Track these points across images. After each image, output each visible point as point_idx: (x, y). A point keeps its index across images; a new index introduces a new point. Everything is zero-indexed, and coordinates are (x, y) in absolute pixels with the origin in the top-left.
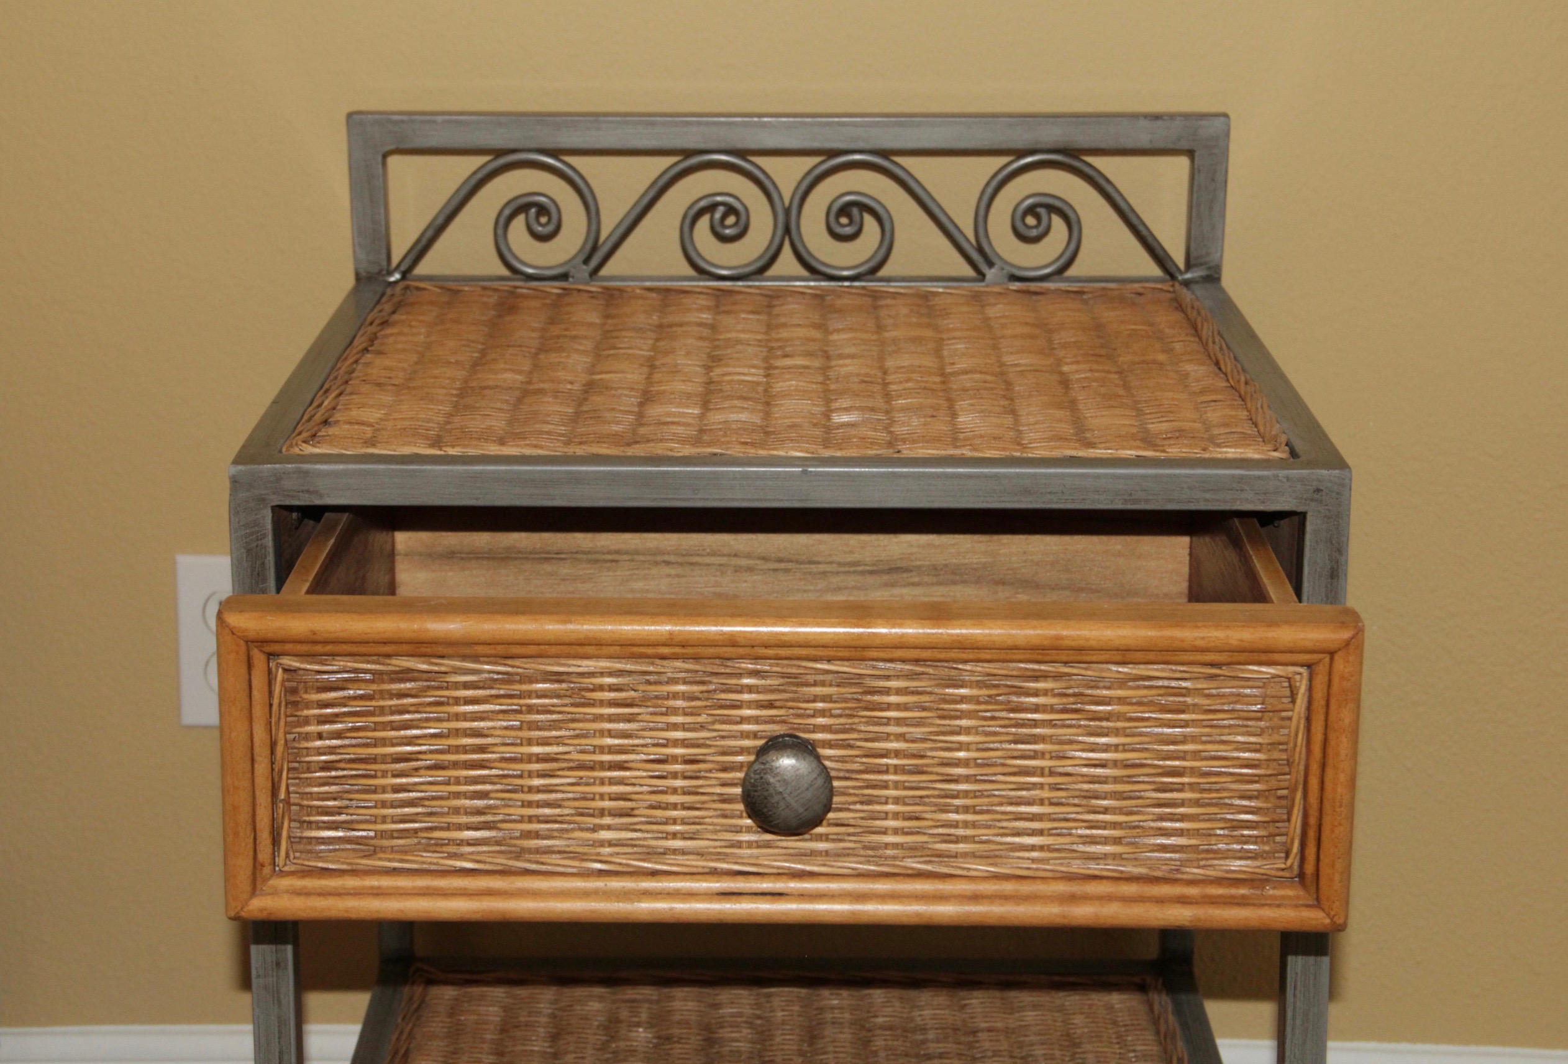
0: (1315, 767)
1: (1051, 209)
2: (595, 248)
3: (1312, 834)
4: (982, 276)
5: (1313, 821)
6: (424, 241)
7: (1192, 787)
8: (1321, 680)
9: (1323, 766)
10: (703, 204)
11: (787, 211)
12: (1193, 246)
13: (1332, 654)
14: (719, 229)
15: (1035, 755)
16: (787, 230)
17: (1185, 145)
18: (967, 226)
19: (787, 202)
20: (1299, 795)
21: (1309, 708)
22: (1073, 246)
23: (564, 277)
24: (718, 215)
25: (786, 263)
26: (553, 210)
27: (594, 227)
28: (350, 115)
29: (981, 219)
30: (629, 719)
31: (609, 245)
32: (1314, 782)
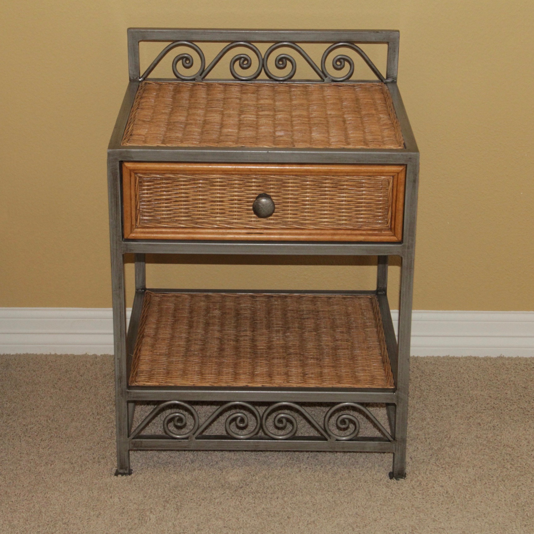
0: (394, 201)
1: (344, 59)
2: (203, 71)
3: (393, 218)
4: (324, 81)
5: (393, 214)
6: (151, 68)
7: (364, 207)
8: (396, 179)
9: (396, 201)
10: (237, 57)
11: (263, 60)
12: (388, 71)
13: (398, 173)
14: (242, 65)
15: (325, 199)
16: (263, 66)
17: (386, 40)
18: (319, 64)
19: (263, 57)
20: (390, 208)
21: (393, 187)
22: (351, 71)
23: (194, 80)
24: (241, 61)
25: (263, 76)
26: (191, 58)
27: (203, 65)
28: (129, 29)
29: (323, 63)
30: (224, 190)
31: (208, 70)
32: (394, 205)
